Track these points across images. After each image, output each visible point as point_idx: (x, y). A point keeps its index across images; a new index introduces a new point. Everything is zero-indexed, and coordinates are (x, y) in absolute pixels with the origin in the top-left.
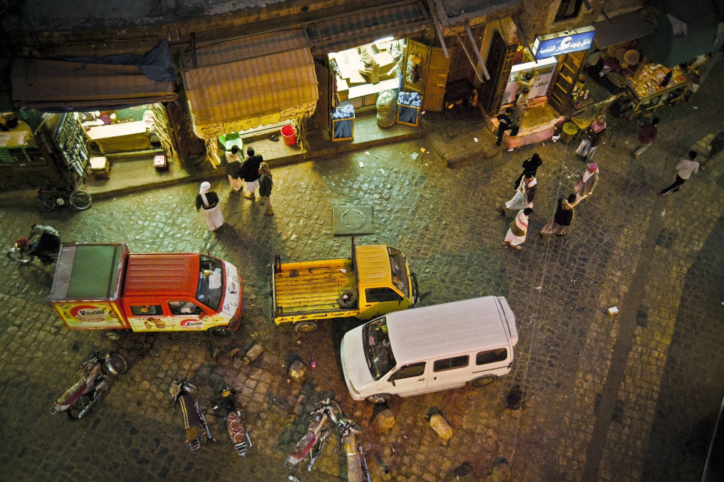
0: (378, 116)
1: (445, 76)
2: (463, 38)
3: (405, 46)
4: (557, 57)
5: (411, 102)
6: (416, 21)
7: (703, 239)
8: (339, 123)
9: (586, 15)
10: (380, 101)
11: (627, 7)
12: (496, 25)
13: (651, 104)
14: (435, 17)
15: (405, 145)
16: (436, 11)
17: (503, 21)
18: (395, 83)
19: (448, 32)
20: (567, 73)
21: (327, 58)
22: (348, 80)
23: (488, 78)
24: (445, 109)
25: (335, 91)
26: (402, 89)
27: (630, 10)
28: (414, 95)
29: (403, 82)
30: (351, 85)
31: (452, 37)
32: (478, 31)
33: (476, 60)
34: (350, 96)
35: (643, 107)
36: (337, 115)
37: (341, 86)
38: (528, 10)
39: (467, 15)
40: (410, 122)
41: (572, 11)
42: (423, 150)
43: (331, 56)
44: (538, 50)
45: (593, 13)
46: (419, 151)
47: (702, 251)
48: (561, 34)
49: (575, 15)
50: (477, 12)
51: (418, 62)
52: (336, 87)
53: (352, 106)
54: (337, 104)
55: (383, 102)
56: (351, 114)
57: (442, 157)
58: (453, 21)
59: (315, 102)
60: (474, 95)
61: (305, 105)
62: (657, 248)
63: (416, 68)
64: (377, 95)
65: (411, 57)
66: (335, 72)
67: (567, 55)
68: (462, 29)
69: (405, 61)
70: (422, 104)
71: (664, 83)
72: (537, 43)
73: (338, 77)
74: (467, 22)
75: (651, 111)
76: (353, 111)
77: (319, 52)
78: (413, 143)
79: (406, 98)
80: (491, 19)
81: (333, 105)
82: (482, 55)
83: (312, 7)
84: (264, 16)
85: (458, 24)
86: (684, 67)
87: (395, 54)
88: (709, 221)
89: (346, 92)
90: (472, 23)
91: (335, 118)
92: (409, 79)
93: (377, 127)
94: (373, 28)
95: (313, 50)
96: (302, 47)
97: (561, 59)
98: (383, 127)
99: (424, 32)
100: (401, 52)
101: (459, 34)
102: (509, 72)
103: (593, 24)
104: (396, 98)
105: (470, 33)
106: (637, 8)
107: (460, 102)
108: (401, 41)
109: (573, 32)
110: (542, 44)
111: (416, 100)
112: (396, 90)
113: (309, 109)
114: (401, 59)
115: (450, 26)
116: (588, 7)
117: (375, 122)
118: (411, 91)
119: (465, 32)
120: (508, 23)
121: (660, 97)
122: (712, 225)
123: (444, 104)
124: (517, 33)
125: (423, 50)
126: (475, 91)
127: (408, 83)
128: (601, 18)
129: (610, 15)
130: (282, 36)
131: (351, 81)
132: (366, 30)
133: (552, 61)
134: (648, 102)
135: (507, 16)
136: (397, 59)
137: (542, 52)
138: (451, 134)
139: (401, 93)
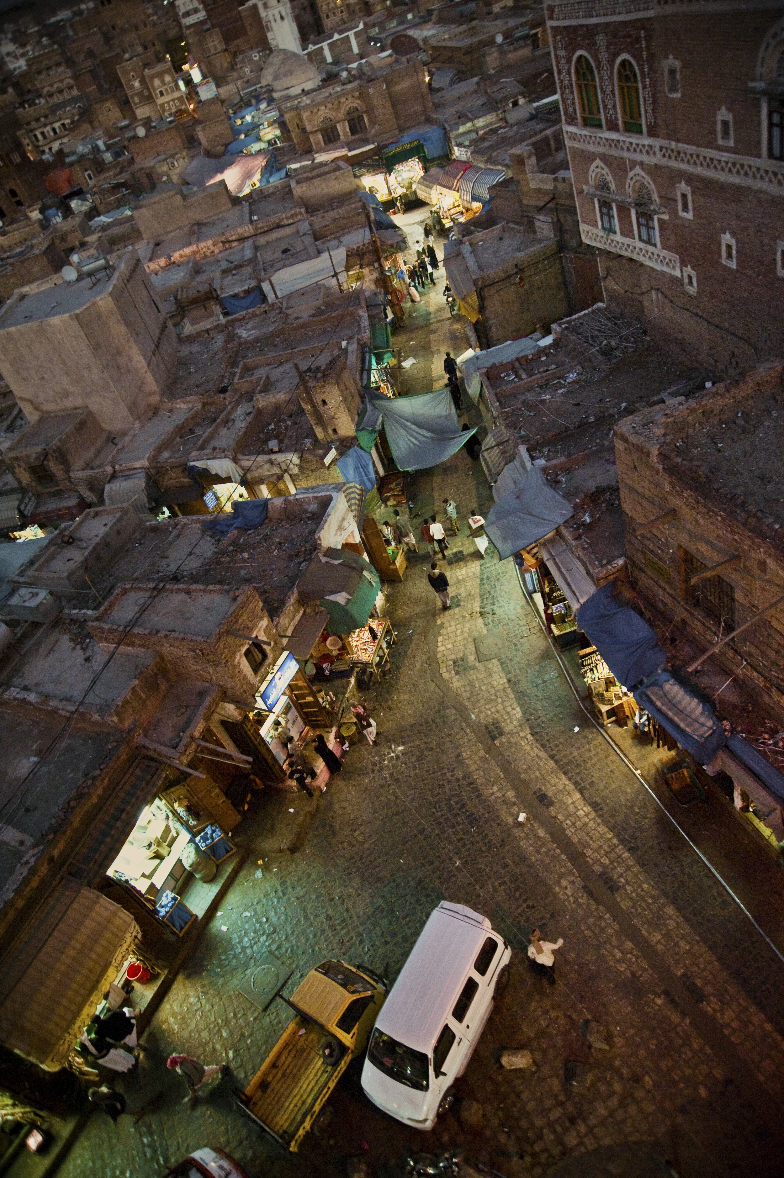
0: (197, 876)
1: (217, 790)
2: (202, 752)
3: (164, 801)
4: (284, 694)
5: (212, 837)
6: (153, 776)
7: (515, 705)
8: (171, 916)
9: (272, 649)
10: (187, 864)
11: (294, 617)
12: (216, 717)
13: (381, 658)
14: (165, 760)
15: (243, 873)
16: (160, 755)
17: (218, 710)
18: (185, 836)
19: (185, 760)
20: (303, 696)
21: (109, 878)
22: (143, 875)
23: (251, 759)
24: (243, 813)
25: (142, 895)
26: (194, 835)
27: (298, 618)
28: (208, 830)
29: (189, 829)
30: (150, 877)
31: (192, 759)
32: (208, 734)
33: (229, 757)
34: (159, 886)
35: (378, 665)
36: (163, 912)
37: (142, 886)
38: (229, 686)
39: (188, 733)
40: (227, 852)
41: (260, 656)
42: (260, 862)
43: (110, 873)
44: (265, 703)
45: (276, 643)
46: (258, 867)
47: (524, 713)
48: (270, 677)
49: (265, 656)
50: (193, 723)
51: (186, 803)
52: (139, 892)
53: (168, 892)
54: (154, 903)
55: (190, 862)
56: (174, 899)
57: (281, 851)
58: (181, 748)
59: (134, 923)
60: (254, 781)
61: (128, 935)
62: (497, 742)
63: (189, 809)
64: (180, 861)
65: (176, 805)
66: (127, 881)
67: (289, 685)
68: (194, 746)
69: (175, 813)
70: (222, 829)
71: (374, 636)
72: (259, 699)
73: (133, 883)
74: (192, 738)
75: (386, 661)
76: (173, 895)
77: (97, 880)
78: (247, 865)
79: (205, 839)
80: (207, 718)
81: (151, 908)
82: (230, 748)
83: (56, 853)
84: (20, 903)
85: (187, 746)
86: (372, 616)
87: (161, 816)
88: (504, 690)
89: (152, 886)
90: (197, 734)
91: (164, 917)
92: (192, 823)
93: (205, 885)
94: (124, 816)
95: (89, 885)
96: (78, 892)
97: (287, 692)
98: (210, 880)
99: (167, 777)
100: (164, 808)
101: (196, 751)
102: (262, 739)
103: (283, 649)
104: (197, 847)
105: (203, 743)
106: (301, 612)
107: (249, 797)
108: (157, 801)
109: (276, 668)
110: (264, 697)
111: (214, 831)
112: (192, 841)
113: (134, 934)
114: (170, 815)
115: (182, 754)
116: (269, 644)
117: (201, 882)
118: (203, 830)
119: (199, 745)
120: (224, 708)
121: (381, 648)
122: (509, 690)
123: (239, 811)
124: (238, 708)
125: (180, 790)
126: (252, 777)
127: (195, 827)
128: (285, 641)
129: (289, 633)
130: (52, 902)
131: (147, 874)
132: (119, 824)
133: (284, 699)
134: (378, 659)
135: (217, 704)
136: (167, 817)
137: (269, 702)
138: (268, 826)
139: (198, 839)
